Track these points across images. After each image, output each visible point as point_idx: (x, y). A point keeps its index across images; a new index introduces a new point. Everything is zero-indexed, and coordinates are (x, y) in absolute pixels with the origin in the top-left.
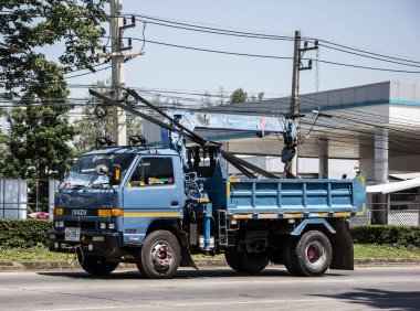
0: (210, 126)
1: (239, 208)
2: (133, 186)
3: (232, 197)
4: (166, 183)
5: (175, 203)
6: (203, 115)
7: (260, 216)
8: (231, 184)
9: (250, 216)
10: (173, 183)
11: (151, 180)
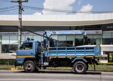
0: (57, 34)
1: (52, 55)
2: (20, 50)
3: (49, 52)
4: (30, 49)
5: (32, 54)
6: (54, 31)
7: (59, 57)
8: (49, 49)
9: (56, 57)
10: (32, 49)
11: (26, 48)
